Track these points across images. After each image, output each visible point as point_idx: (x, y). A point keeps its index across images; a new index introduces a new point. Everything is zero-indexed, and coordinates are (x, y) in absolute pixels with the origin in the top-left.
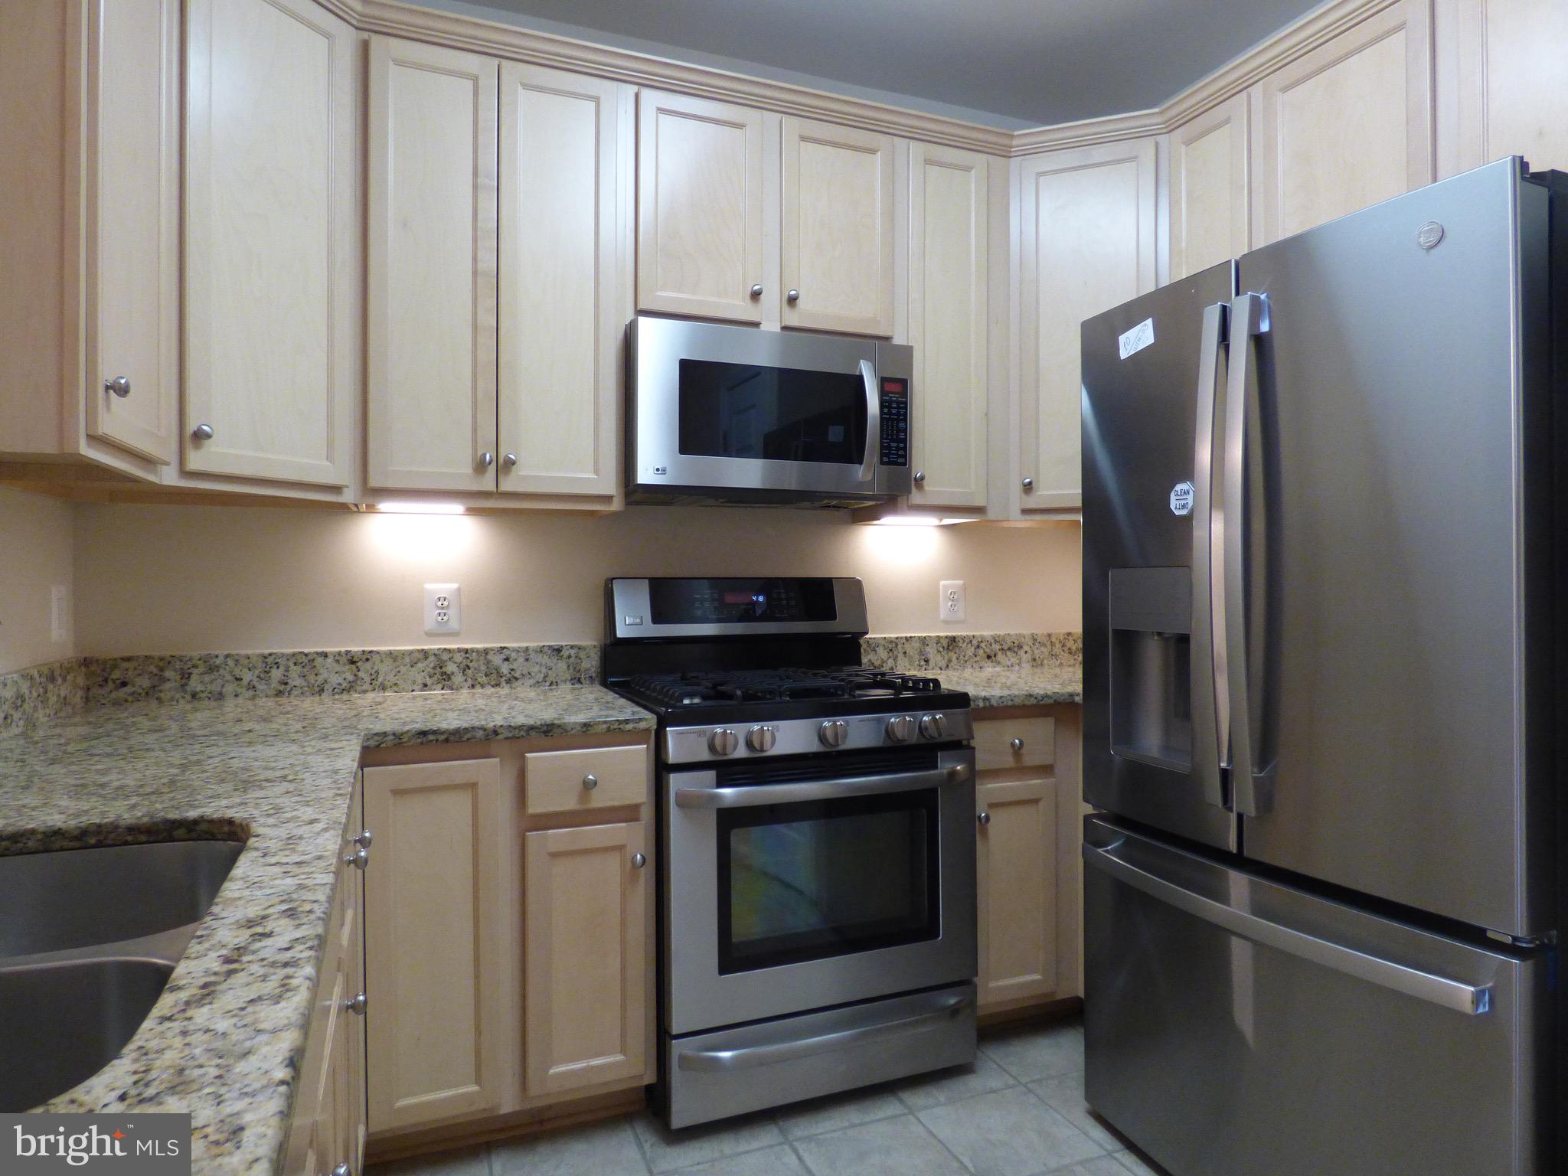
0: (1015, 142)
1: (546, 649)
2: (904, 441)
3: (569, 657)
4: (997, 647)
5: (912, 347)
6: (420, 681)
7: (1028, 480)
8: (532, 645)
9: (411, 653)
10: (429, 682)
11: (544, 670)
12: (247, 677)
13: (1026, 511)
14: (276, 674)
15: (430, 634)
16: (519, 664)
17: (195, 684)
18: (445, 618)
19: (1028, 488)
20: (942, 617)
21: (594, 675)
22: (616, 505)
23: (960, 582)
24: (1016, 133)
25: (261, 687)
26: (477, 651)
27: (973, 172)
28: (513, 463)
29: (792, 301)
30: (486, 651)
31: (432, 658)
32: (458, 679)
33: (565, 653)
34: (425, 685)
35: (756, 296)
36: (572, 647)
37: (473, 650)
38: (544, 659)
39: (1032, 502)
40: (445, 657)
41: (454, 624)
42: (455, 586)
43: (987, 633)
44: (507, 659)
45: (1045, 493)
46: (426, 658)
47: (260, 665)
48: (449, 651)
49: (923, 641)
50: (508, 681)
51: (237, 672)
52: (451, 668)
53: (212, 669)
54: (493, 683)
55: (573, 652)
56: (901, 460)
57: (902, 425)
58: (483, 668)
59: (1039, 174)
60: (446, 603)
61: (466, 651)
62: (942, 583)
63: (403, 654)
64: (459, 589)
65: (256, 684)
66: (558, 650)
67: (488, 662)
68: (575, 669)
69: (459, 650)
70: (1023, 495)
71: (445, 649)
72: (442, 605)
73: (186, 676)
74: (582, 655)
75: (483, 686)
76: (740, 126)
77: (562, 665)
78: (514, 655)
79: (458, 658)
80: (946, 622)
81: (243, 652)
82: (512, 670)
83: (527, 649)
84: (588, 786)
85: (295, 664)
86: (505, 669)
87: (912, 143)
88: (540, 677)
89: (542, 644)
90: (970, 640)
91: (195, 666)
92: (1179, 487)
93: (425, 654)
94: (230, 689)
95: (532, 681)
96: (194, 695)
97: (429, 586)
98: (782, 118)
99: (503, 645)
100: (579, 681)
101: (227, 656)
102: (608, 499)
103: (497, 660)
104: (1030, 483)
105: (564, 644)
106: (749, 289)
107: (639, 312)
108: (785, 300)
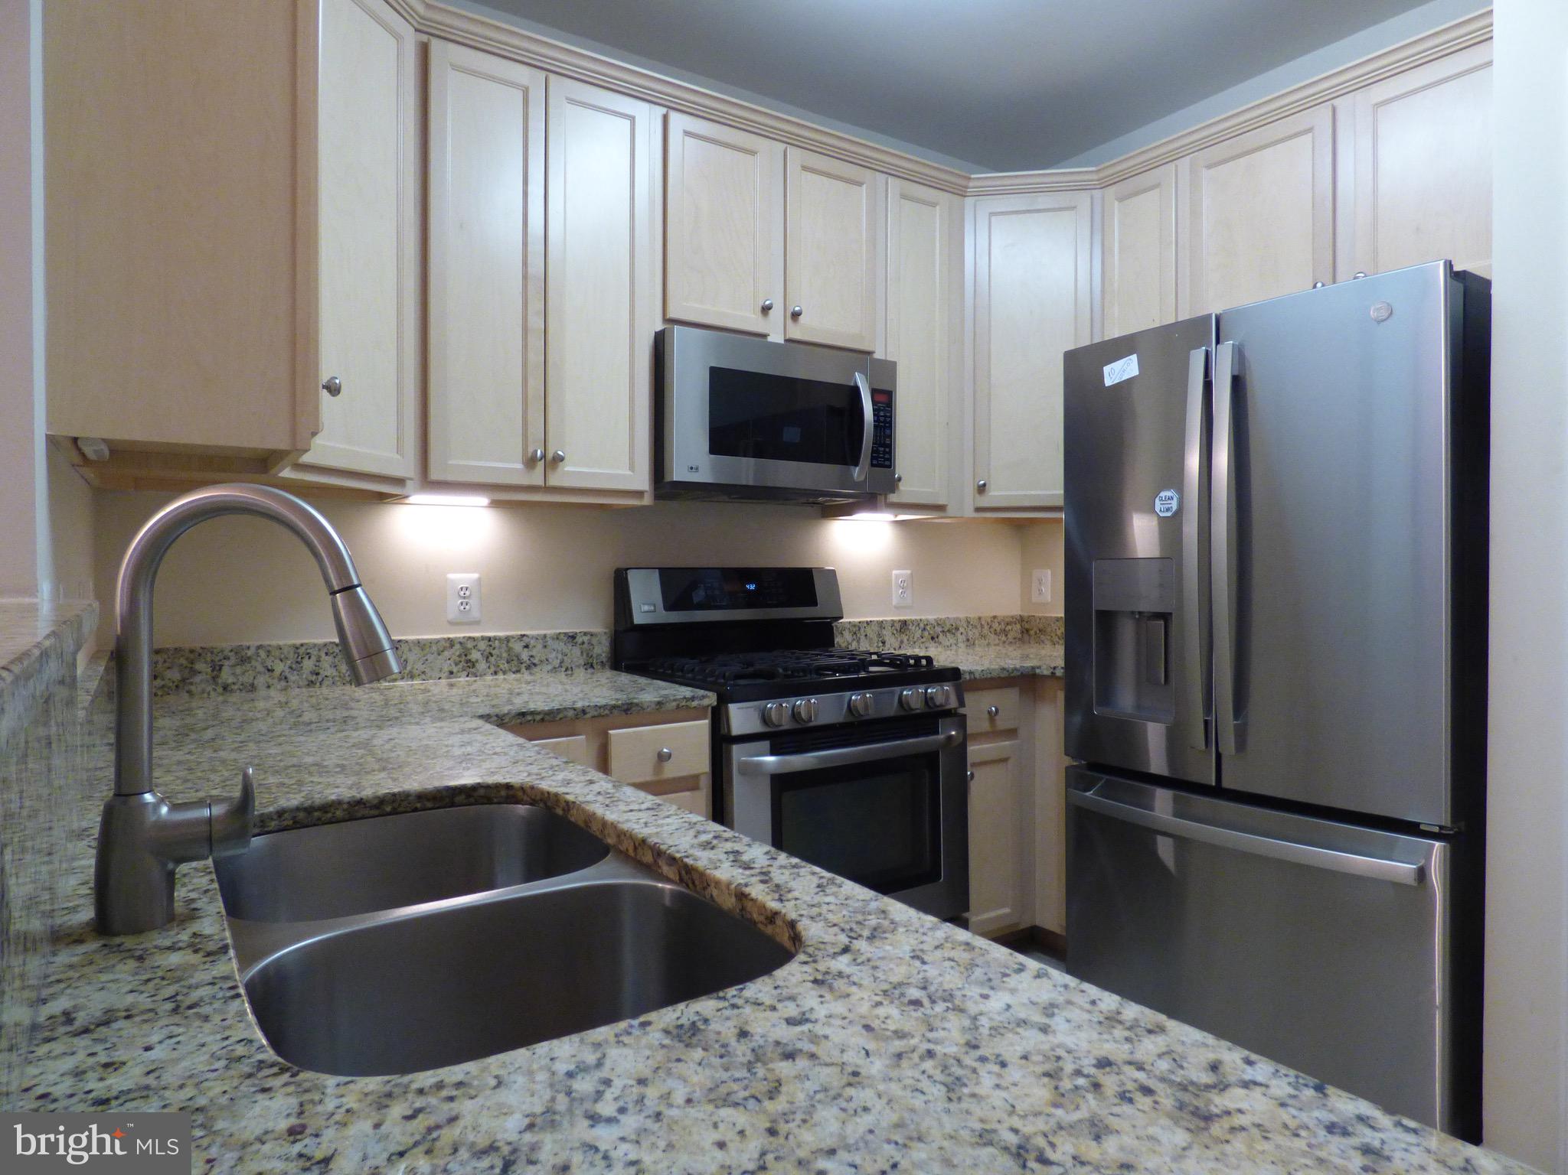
0: (971, 184)
1: (562, 636)
2: (889, 446)
3: (583, 643)
4: (938, 629)
5: (893, 365)
6: (446, 669)
7: (982, 482)
8: (548, 632)
9: (438, 641)
10: (455, 670)
11: (560, 656)
12: (279, 667)
13: (978, 510)
14: (308, 665)
15: (453, 623)
16: (538, 652)
17: (226, 676)
18: (467, 607)
19: (982, 489)
20: (894, 602)
21: (604, 660)
22: (647, 500)
23: (909, 572)
24: (973, 176)
25: (293, 677)
26: (499, 639)
27: (938, 207)
28: (562, 459)
29: (796, 316)
30: (508, 639)
31: (457, 646)
32: (482, 665)
33: (579, 640)
34: (451, 673)
35: (766, 310)
36: (585, 634)
37: (495, 638)
38: (560, 646)
39: (984, 502)
40: (470, 645)
41: (475, 614)
42: (476, 576)
43: (931, 617)
44: (527, 647)
45: (996, 493)
46: (452, 646)
47: (291, 655)
48: (473, 639)
49: (881, 624)
50: (528, 668)
51: (269, 664)
52: (475, 655)
53: (244, 660)
54: (514, 669)
55: (586, 639)
56: (887, 463)
57: (888, 432)
58: (505, 655)
59: (992, 214)
60: (468, 593)
61: (489, 639)
62: (894, 572)
63: (431, 642)
64: (479, 579)
65: (288, 675)
66: (573, 637)
67: (509, 650)
68: (588, 654)
69: (483, 638)
70: (977, 495)
71: (470, 638)
72: (464, 594)
73: (217, 668)
74: (594, 641)
75: (504, 673)
76: (753, 153)
77: (577, 651)
78: (532, 642)
79: (482, 645)
80: (897, 608)
81: (274, 643)
82: (532, 656)
83: (545, 636)
84: (662, 758)
85: (327, 654)
86: (525, 655)
87: (891, 179)
88: (556, 663)
89: (558, 631)
90: (917, 623)
91: (226, 658)
92: (1163, 494)
93: (451, 642)
94: (261, 680)
95: (550, 667)
96: (225, 688)
97: (451, 576)
98: (786, 148)
99: (523, 633)
100: (592, 666)
101: (259, 647)
102: (639, 494)
103: (517, 647)
104: (984, 485)
105: (578, 631)
106: (761, 304)
107: (667, 320)
108: (789, 315)
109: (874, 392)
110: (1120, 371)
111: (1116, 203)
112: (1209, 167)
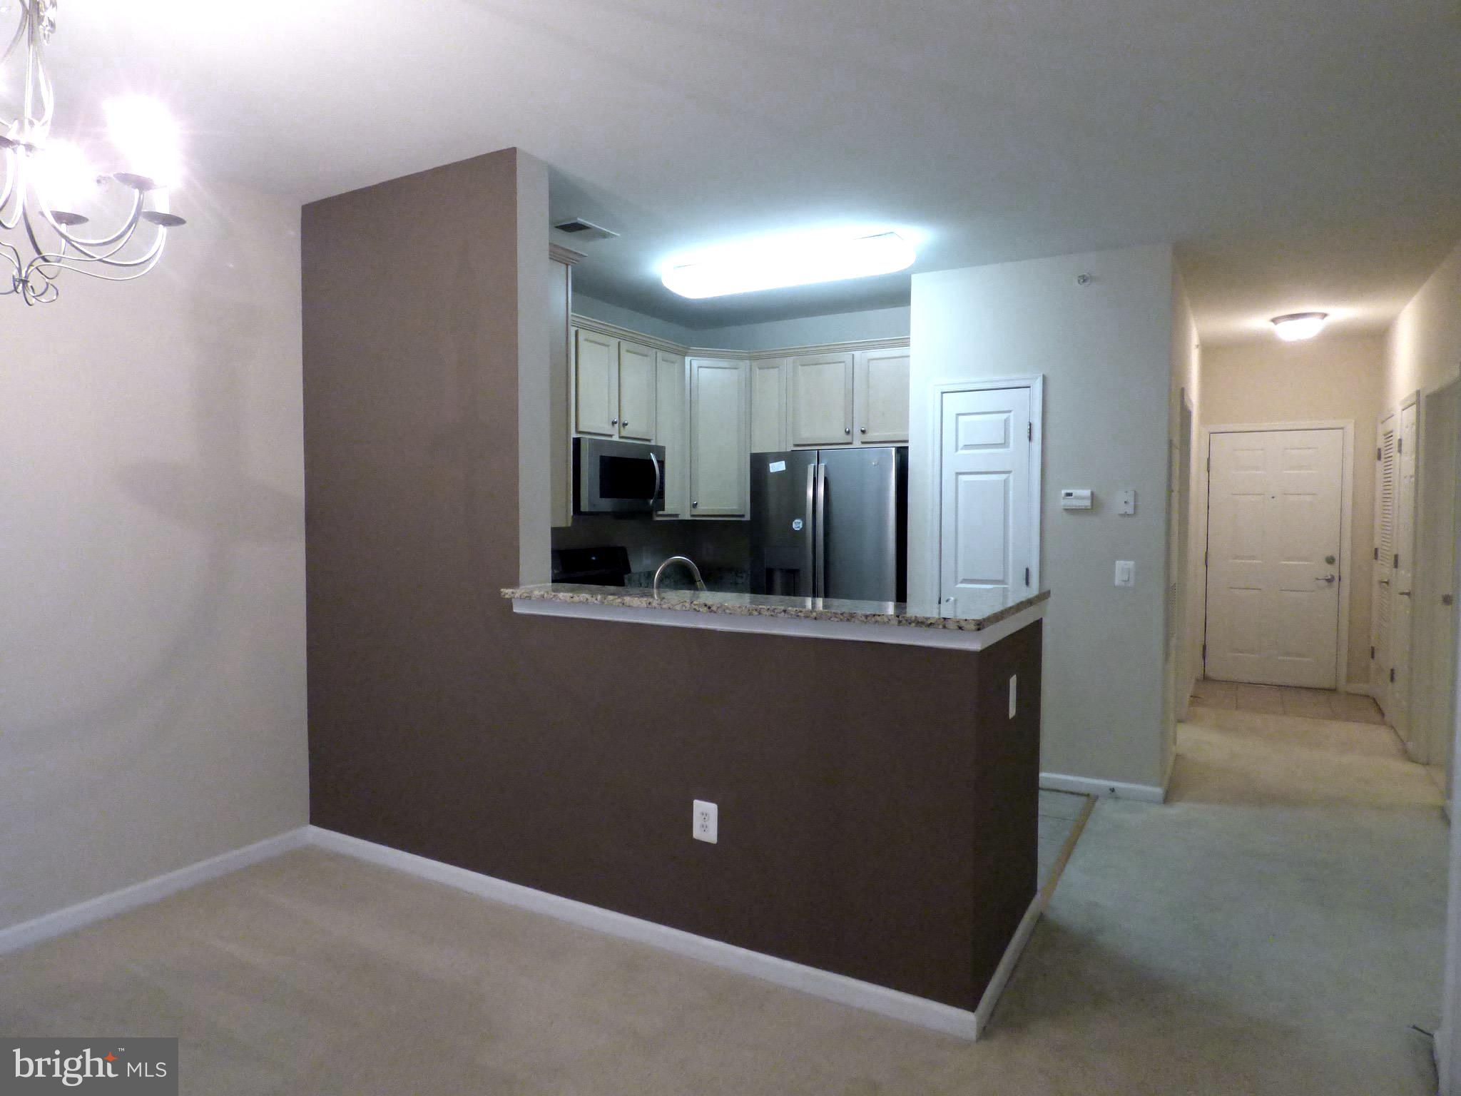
0: (690, 351)
5: (663, 448)
7: (695, 502)
19: (695, 506)
24: (690, 348)
27: (676, 364)
29: (625, 425)
35: (614, 423)
45: (703, 508)
56: (663, 496)
59: (699, 367)
70: (692, 509)
76: (608, 346)
87: (659, 352)
92: (796, 521)
98: (620, 342)
104: (696, 504)
106: (611, 421)
107: (578, 432)
108: (621, 425)
109: (658, 461)
110: (777, 467)
111: (758, 370)
112: (802, 365)
